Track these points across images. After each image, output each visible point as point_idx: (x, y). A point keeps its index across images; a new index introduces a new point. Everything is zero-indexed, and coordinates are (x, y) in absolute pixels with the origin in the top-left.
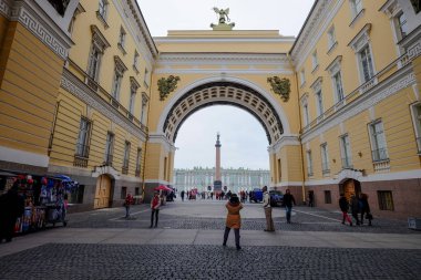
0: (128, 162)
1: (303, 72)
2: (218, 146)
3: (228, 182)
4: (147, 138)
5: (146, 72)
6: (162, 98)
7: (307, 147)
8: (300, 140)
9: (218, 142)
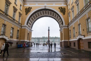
0: (13, 34)
1: (69, 5)
2: (49, 30)
3: (52, 41)
4: (21, 27)
5: (21, 6)
6: (26, 14)
7: (70, 29)
8: (68, 27)
9: (49, 29)
